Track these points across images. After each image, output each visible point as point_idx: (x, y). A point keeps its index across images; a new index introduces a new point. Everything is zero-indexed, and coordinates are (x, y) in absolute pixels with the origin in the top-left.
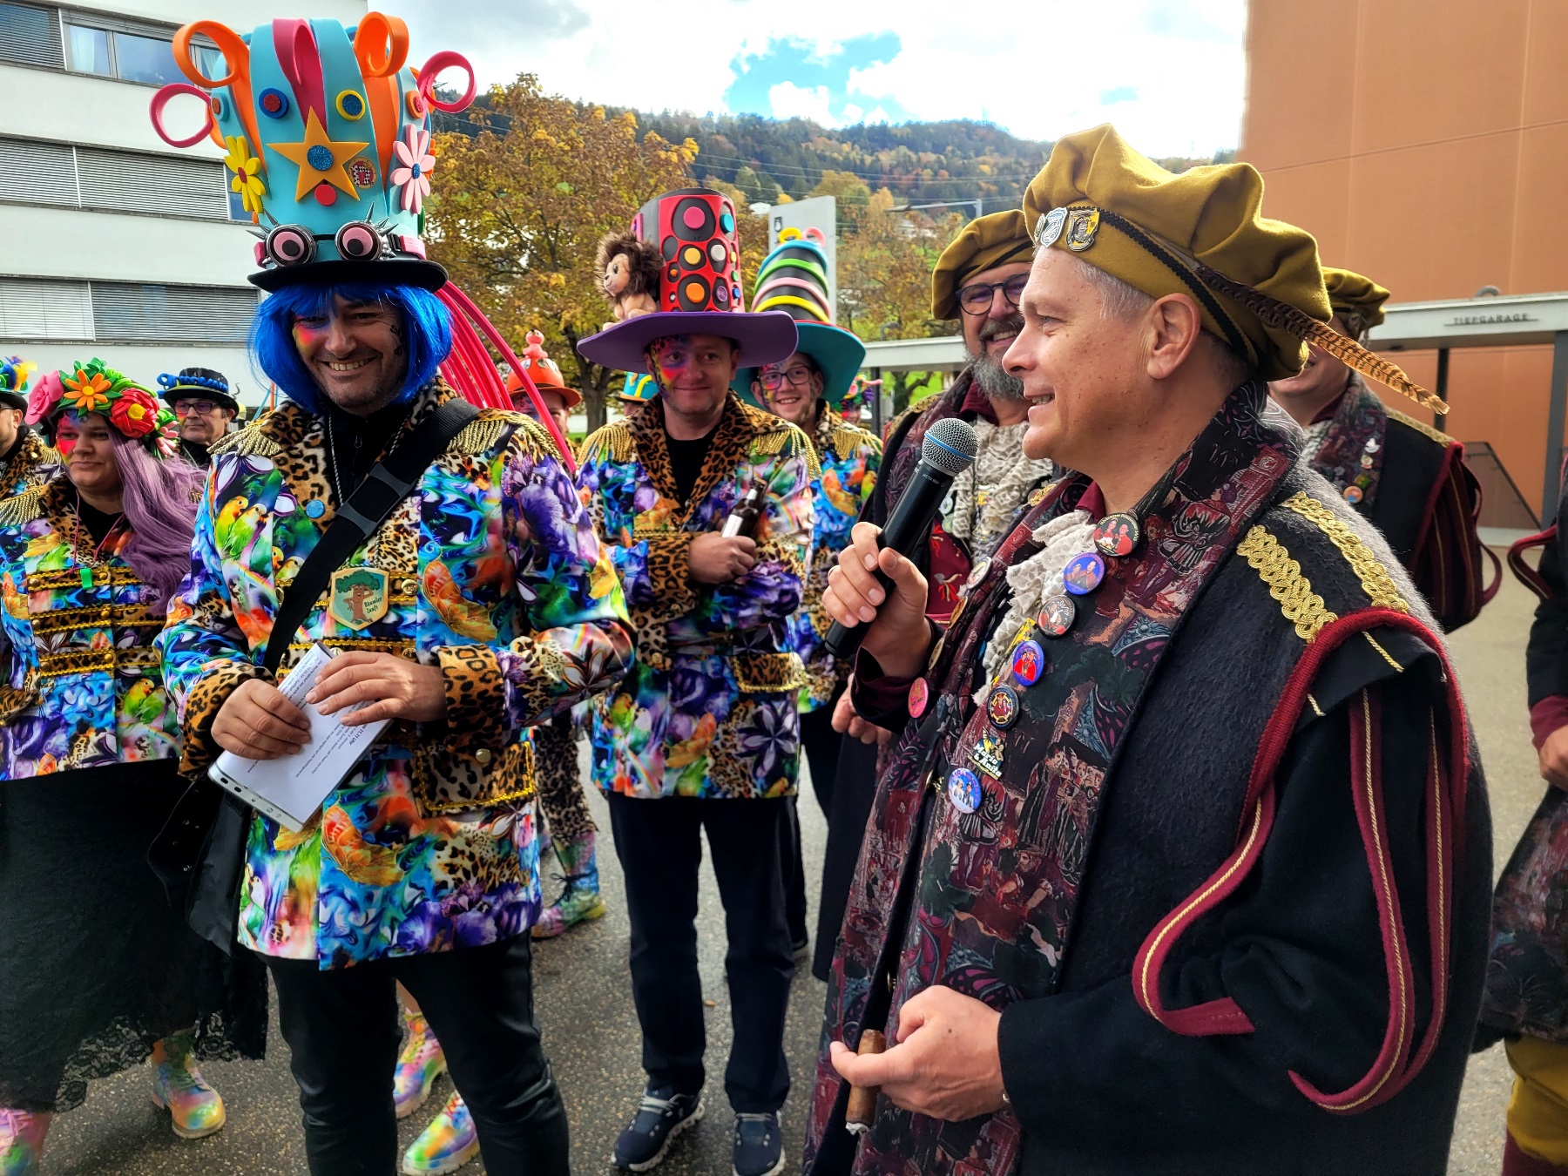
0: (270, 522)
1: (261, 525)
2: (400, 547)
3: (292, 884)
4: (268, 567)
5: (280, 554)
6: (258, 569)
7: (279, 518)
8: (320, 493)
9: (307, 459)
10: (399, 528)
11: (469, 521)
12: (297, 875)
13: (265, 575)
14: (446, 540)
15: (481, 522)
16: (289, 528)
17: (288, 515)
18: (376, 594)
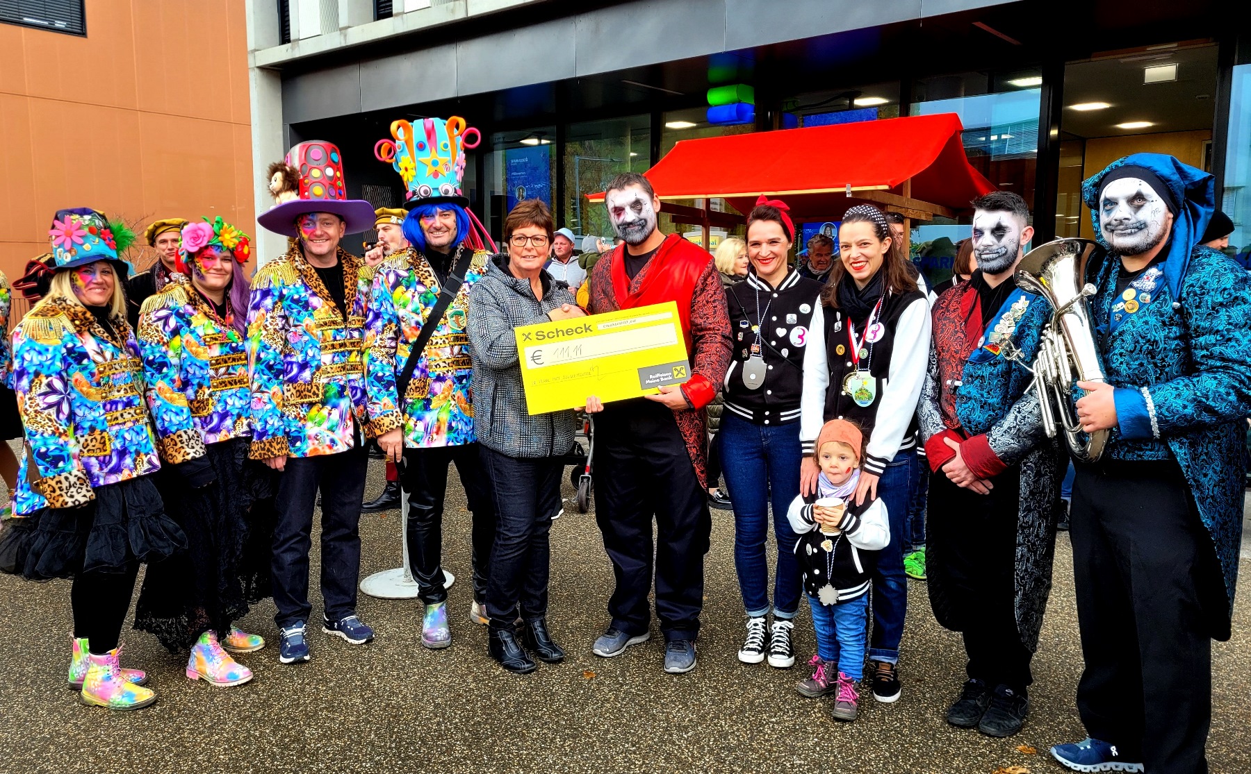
0: (416, 294)
1: (413, 296)
2: (465, 301)
3: (438, 420)
4: (419, 311)
5: (423, 307)
6: (416, 312)
7: (420, 294)
8: (435, 283)
9: (425, 272)
10: (463, 294)
12: (440, 417)
13: (418, 314)
16: (425, 297)
17: (423, 293)
18: (462, 318)
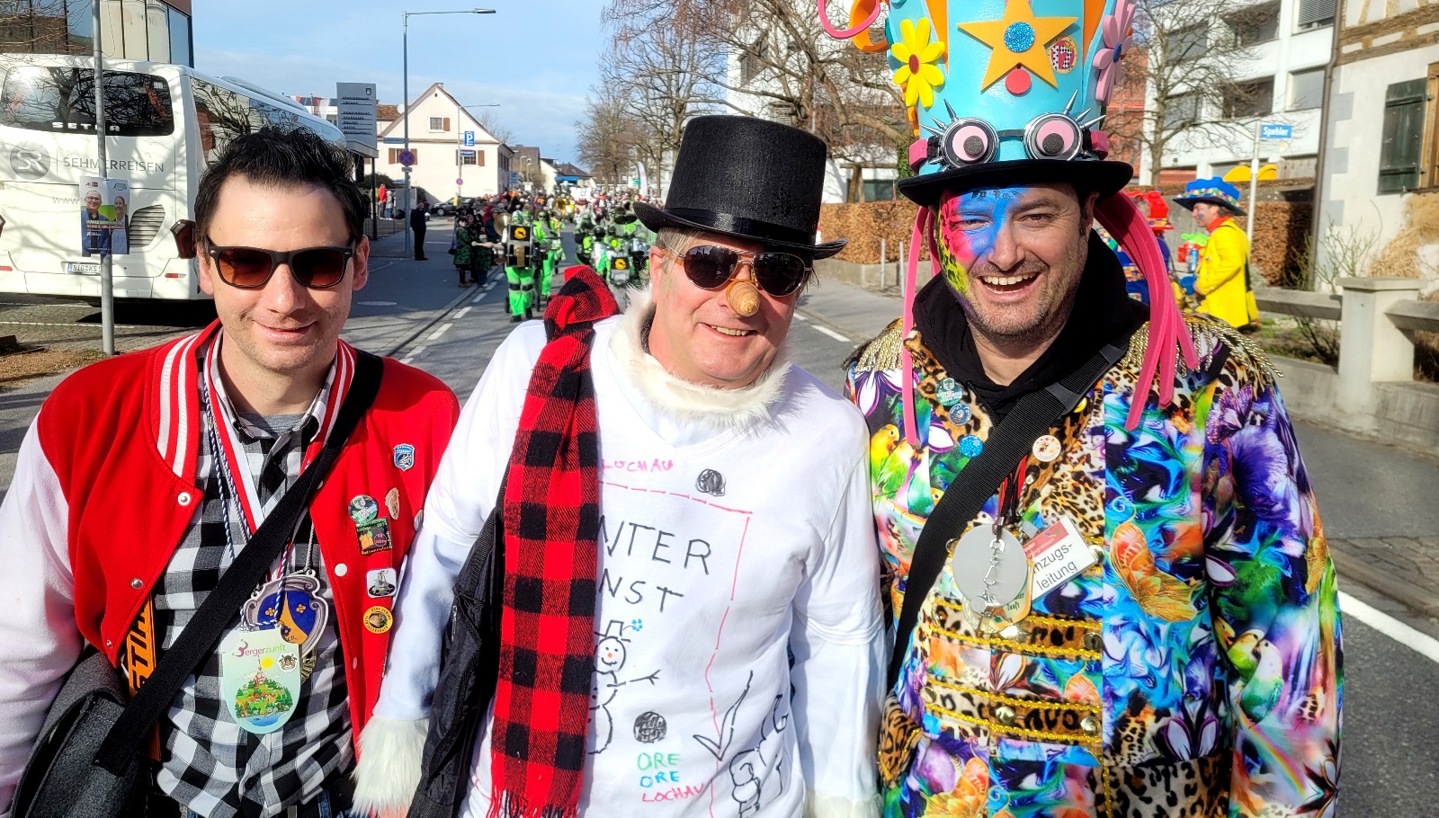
11: (1167, 472)
14: (1139, 497)
15: (1181, 475)
